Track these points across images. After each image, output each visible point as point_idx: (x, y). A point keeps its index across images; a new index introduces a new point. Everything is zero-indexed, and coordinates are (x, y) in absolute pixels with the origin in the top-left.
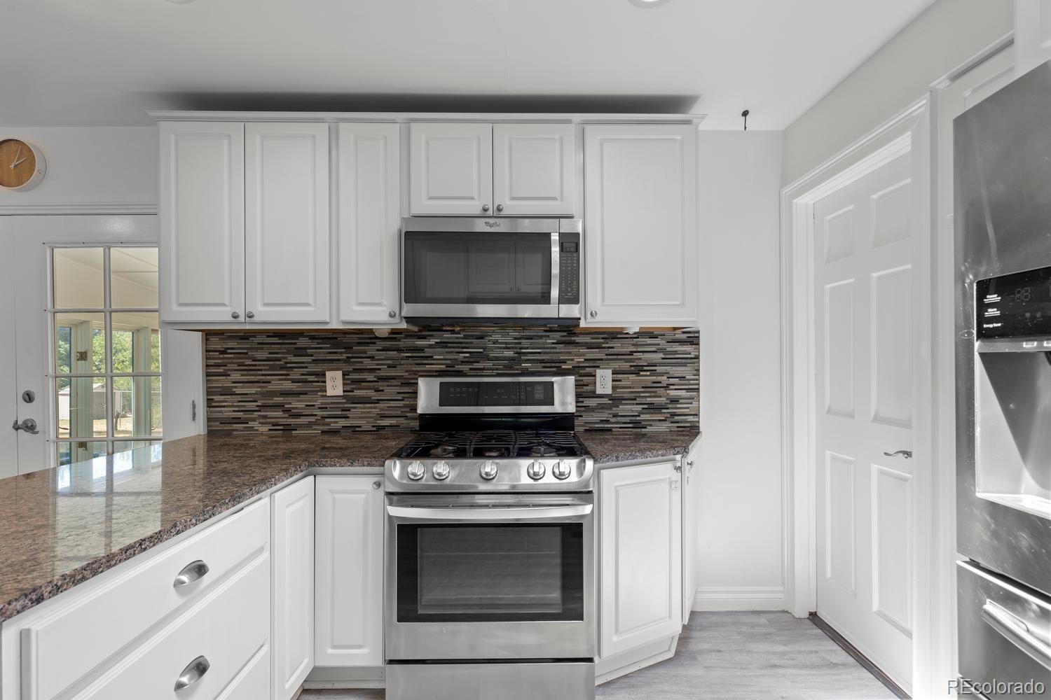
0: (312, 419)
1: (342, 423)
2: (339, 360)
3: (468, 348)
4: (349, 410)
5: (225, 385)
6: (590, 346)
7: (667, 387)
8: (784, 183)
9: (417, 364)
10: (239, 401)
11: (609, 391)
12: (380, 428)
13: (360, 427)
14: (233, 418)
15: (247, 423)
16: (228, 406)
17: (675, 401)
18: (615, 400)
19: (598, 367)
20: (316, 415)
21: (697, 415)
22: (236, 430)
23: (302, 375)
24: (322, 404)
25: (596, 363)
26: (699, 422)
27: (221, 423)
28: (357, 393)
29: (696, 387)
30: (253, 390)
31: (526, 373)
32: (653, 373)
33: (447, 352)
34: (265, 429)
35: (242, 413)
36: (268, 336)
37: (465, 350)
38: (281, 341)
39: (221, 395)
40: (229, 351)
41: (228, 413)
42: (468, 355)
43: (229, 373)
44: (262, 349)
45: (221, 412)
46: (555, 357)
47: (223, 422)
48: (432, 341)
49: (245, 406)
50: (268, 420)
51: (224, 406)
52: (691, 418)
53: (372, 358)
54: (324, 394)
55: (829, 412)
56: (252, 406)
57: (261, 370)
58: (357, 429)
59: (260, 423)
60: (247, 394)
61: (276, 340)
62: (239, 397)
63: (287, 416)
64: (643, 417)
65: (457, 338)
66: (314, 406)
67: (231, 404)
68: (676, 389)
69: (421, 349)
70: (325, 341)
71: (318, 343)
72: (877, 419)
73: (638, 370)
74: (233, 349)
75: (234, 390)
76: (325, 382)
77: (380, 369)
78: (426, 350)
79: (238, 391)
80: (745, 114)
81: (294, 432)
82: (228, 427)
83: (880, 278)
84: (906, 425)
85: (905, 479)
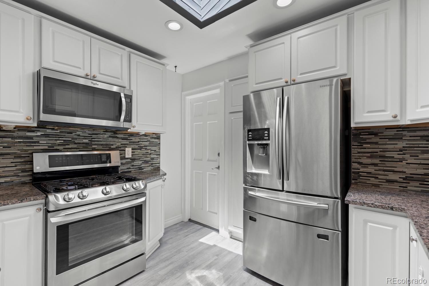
3: (63, 138)
6: (123, 139)
7: (150, 154)
8: (182, 91)
9: (27, 146)
11: (130, 156)
17: (153, 159)
18: (133, 160)
19: (126, 147)
21: (159, 163)
25: (125, 146)
26: (160, 166)
29: (159, 154)
31: (94, 149)
32: (146, 149)
33: (49, 140)
37: (60, 139)
42: (63, 141)
46: (108, 143)
48: (39, 134)
52: (158, 165)
55: (194, 160)
64: (142, 165)
65: (55, 133)
68: (153, 155)
69: (31, 138)
72: (208, 160)
73: (141, 148)
78: (34, 138)
80: (176, 67)
83: (209, 123)
84: (216, 161)
85: (215, 175)
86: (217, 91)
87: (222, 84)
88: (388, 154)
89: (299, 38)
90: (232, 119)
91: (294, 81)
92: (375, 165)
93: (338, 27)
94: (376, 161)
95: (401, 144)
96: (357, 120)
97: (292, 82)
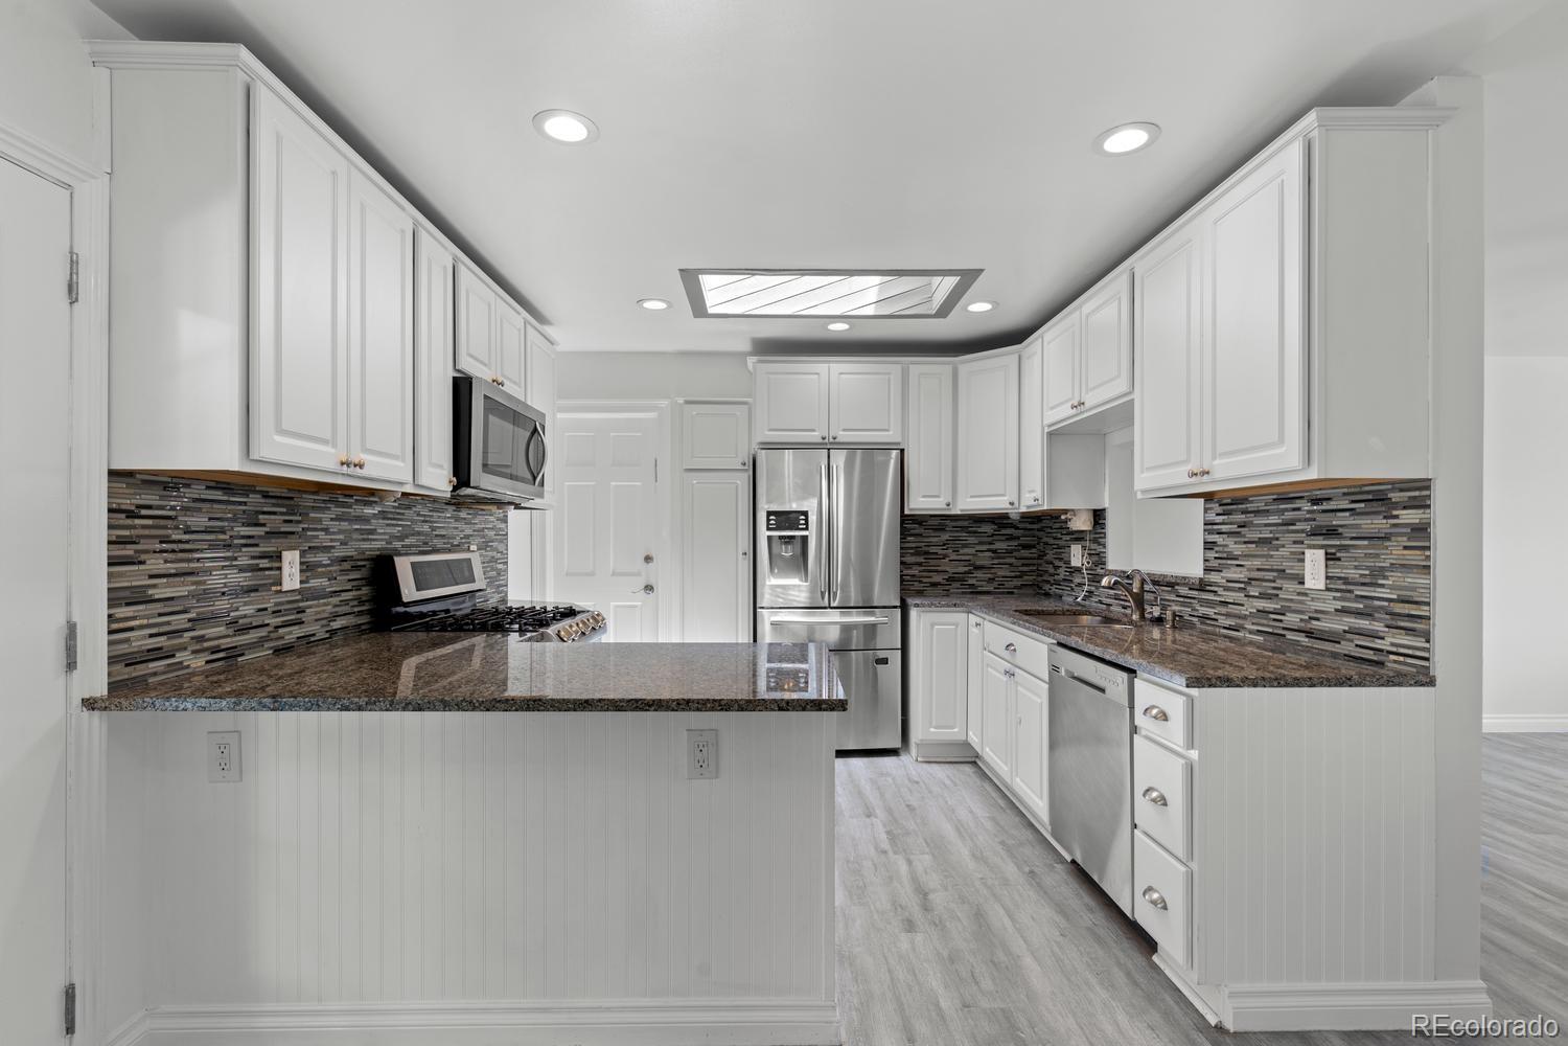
0: (263, 632)
1: (297, 631)
2: (293, 533)
4: (304, 612)
5: (134, 584)
6: (466, 522)
7: (497, 561)
10: (160, 615)
12: (333, 632)
13: (314, 635)
14: (149, 651)
15: (173, 656)
16: (141, 627)
17: (499, 574)
19: (471, 543)
20: (268, 625)
21: (506, 585)
22: (155, 674)
23: (253, 558)
24: (276, 604)
25: (469, 540)
26: (508, 592)
27: (127, 665)
28: (314, 583)
30: (183, 591)
32: (492, 548)
33: (388, 525)
34: (198, 663)
35: (163, 638)
36: (208, 488)
38: (225, 498)
39: (128, 604)
40: (144, 512)
41: (140, 641)
43: (143, 557)
44: (199, 510)
45: (127, 640)
47: (131, 661)
49: (168, 623)
50: (206, 645)
51: (131, 629)
52: (505, 589)
53: (326, 530)
54: (279, 588)
55: (567, 575)
56: (179, 621)
57: (196, 550)
58: (312, 639)
59: (194, 652)
60: (172, 599)
61: (218, 495)
62: (158, 605)
63: (231, 632)
64: (488, 590)
66: (266, 609)
67: (145, 622)
68: (500, 563)
70: (280, 502)
71: (274, 505)
72: (614, 574)
73: (486, 546)
74: (149, 507)
75: (150, 592)
76: (280, 569)
77: (333, 547)
79: (157, 593)
81: (240, 659)
82: (140, 670)
84: (638, 574)
85: (636, 606)
86: (652, 415)
87: (664, 403)
88: (933, 550)
89: (841, 374)
90: (693, 485)
91: (835, 439)
92: (920, 564)
93: (892, 377)
94: (921, 559)
95: (945, 536)
96: (912, 506)
97: (831, 440)
